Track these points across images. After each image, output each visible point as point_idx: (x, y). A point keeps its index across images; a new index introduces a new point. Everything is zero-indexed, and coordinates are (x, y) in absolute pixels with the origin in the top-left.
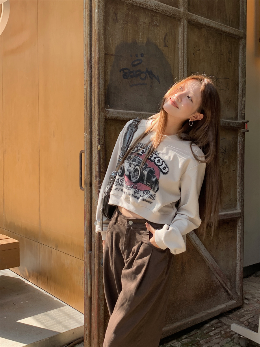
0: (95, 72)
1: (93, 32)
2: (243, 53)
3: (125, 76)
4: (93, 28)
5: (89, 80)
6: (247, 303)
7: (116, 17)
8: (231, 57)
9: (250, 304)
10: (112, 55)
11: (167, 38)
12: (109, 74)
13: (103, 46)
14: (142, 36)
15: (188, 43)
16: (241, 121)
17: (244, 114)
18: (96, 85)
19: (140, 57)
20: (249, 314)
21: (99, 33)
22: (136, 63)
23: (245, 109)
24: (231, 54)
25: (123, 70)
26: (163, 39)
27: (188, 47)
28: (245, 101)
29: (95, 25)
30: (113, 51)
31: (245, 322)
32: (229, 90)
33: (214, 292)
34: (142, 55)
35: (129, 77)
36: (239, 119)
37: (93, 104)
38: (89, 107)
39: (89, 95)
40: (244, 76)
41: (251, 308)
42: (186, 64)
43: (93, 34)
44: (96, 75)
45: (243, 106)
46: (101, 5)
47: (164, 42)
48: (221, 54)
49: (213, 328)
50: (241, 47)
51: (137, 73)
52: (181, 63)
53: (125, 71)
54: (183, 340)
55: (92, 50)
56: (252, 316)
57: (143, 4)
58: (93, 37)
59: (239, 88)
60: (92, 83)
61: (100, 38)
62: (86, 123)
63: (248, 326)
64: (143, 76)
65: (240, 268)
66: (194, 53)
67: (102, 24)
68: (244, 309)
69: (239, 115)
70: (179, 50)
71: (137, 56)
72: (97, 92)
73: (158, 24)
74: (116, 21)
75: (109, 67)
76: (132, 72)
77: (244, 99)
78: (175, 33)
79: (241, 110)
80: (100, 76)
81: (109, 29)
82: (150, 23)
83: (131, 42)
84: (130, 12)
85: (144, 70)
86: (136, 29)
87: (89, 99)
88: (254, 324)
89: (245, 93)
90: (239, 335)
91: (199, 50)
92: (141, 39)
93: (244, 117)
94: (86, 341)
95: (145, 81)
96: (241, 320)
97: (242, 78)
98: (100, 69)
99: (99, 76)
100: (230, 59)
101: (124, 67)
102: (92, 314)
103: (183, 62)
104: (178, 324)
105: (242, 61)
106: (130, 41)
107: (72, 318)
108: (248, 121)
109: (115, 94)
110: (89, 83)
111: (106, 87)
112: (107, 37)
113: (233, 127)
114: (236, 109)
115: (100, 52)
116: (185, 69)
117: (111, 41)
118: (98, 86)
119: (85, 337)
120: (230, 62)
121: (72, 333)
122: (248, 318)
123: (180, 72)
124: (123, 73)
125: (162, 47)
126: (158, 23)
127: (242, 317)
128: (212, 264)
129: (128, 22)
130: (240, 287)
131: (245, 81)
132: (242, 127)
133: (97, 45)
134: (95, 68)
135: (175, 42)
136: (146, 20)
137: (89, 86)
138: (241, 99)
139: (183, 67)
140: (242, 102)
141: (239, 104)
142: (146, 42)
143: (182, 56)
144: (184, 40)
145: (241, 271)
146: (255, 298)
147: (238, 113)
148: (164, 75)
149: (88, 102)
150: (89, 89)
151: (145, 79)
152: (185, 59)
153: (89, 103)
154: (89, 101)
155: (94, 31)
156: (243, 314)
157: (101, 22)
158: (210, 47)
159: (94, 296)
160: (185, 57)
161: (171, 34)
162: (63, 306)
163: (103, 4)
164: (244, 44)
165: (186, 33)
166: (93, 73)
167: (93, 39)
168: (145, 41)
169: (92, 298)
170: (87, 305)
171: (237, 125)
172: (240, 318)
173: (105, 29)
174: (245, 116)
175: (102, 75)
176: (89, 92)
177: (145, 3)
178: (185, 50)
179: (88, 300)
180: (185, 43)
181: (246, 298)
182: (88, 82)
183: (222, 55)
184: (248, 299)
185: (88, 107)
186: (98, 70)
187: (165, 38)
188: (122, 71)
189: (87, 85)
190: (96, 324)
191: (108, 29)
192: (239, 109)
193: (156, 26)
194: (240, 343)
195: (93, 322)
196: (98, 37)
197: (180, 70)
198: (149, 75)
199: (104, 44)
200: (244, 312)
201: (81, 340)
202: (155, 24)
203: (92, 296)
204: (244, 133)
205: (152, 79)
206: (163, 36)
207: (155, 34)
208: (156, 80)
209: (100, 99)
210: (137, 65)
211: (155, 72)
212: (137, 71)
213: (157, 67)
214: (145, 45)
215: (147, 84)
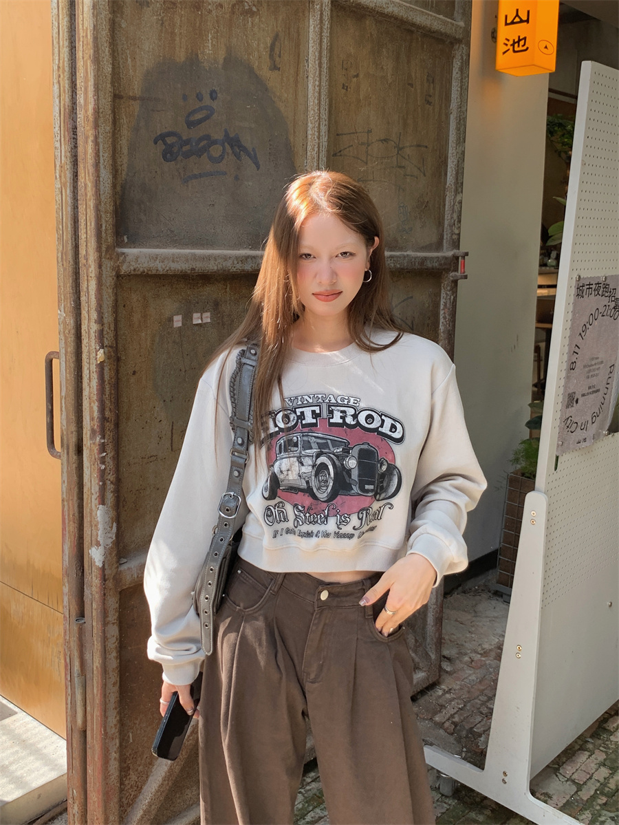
0: (87, 150)
1: (79, 34)
2: (462, 82)
3: (168, 155)
4: (81, 22)
5: (68, 166)
8: (432, 91)
10: (134, 98)
11: (277, 44)
12: (125, 151)
13: (109, 78)
14: (212, 43)
15: (331, 59)
16: (450, 254)
17: (459, 234)
18: (89, 185)
19: (207, 101)
21: (95, 39)
22: (198, 116)
23: (459, 221)
24: (433, 82)
25: (162, 137)
26: (268, 50)
27: (330, 69)
28: (460, 203)
29: (85, 15)
30: (136, 88)
32: (425, 175)
34: (213, 96)
35: (180, 158)
36: (445, 248)
37: (82, 236)
38: (70, 242)
39: (69, 209)
40: (461, 139)
42: (325, 116)
43: (79, 40)
44: (89, 157)
45: (455, 216)
47: (271, 56)
48: (409, 84)
50: (457, 64)
51: (202, 144)
52: (312, 112)
53: (169, 140)
55: (78, 86)
58: (81, 48)
59: (449, 170)
60: (77, 176)
61: (98, 53)
62: (62, 284)
64: (216, 151)
66: (343, 85)
67: (105, 14)
69: (445, 237)
70: (308, 78)
71: (199, 97)
72: (91, 204)
73: (254, 9)
74: (143, 1)
75: (125, 132)
76: (188, 142)
77: (458, 198)
78: (298, 32)
79: (451, 226)
80: (102, 161)
81: (123, 26)
82: (234, 5)
83: (183, 59)
85: (218, 135)
86: (198, 24)
87: (69, 219)
89: (462, 183)
91: (357, 76)
92: (211, 50)
93: (456, 244)
95: (221, 164)
97: (457, 145)
98: (100, 140)
99: (99, 159)
100: (430, 96)
101: (165, 131)
102: (89, 771)
103: (319, 110)
105: (459, 100)
106: (181, 55)
108: (467, 254)
109: (142, 206)
110: (69, 175)
111: (119, 188)
112: (119, 50)
113: (433, 269)
114: (440, 223)
115: (101, 94)
116: (324, 129)
117: (130, 60)
118: (94, 189)
119: (71, 821)
120: (429, 103)
123: (309, 137)
124: (164, 147)
125: (265, 72)
126: (254, 5)
129: (175, 4)
131: (463, 153)
132: (452, 268)
133: (92, 74)
134: (87, 138)
135: (298, 58)
137: (68, 184)
138: (453, 197)
139: (319, 124)
140: (454, 204)
141: (446, 210)
142: (225, 59)
143: (317, 94)
144: (320, 53)
147: (443, 231)
148: (270, 145)
149: (67, 228)
150: (68, 191)
151: (222, 157)
152: (323, 103)
153: (69, 229)
154: (69, 225)
155: (81, 31)
157: (101, 7)
158: (384, 67)
159: (92, 729)
160: (322, 97)
161: (289, 35)
164: (465, 58)
165: (326, 34)
166: (80, 149)
167: (79, 54)
168: (222, 55)
169: (89, 733)
171: (441, 265)
173: (114, 26)
174: (459, 239)
175: (105, 156)
176: (70, 201)
178: (324, 78)
180: (325, 60)
182: (67, 172)
183: (411, 85)
185: (67, 241)
186: (96, 143)
187: (272, 48)
188: (160, 141)
189: (63, 179)
190: (100, 797)
191: (121, 27)
192: (446, 223)
193: (250, 13)
195: (92, 789)
196: (95, 52)
197: (310, 132)
198: (232, 147)
199: (110, 70)
202: (247, 8)
203: (89, 728)
204: (455, 282)
205: (238, 157)
206: (269, 41)
207: (247, 37)
208: (250, 162)
209: (101, 225)
210: (200, 121)
211: (247, 141)
212: (201, 139)
213: (253, 126)
214: (220, 66)
215: (225, 173)
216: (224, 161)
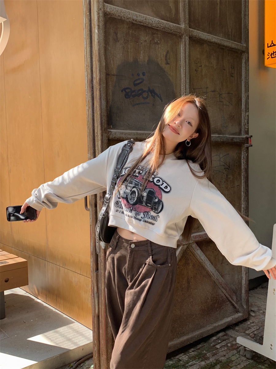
0: (97, 93)
1: (94, 52)
2: (246, 68)
4: (94, 48)
5: (91, 101)
6: (253, 315)
7: (117, 36)
8: (233, 72)
9: (256, 316)
10: (114, 75)
11: (168, 55)
12: (111, 94)
13: (104, 67)
14: (143, 54)
15: (190, 60)
16: (244, 136)
17: (248, 129)
18: (98, 106)
19: (141, 76)
20: (255, 325)
21: (99, 53)
22: (138, 82)
23: (248, 123)
24: (234, 68)
25: (125, 89)
26: (165, 57)
27: (190, 64)
28: (248, 116)
29: (95, 46)
30: (114, 71)
31: (251, 334)
32: (232, 105)
33: (220, 306)
34: (144, 74)
35: (131, 97)
36: (242, 134)
37: (96, 125)
38: (91, 128)
39: (91, 116)
40: (247, 90)
41: (257, 320)
42: (188, 81)
43: (94, 55)
44: (98, 96)
45: (246, 121)
46: (101, 25)
47: (166, 59)
48: (223, 69)
49: (220, 341)
50: (244, 61)
51: (139, 92)
52: (183, 80)
53: (127, 91)
54: (190, 354)
55: (94, 71)
56: (257, 328)
57: (144, 22)
58: (94, 57)
59: (242, 103)
60: (94, 104)
61: (100, 58)
62: (89, 144)
63: (253, 338)
64: (145, 95)
65: (246, 281)
66: (196, 70)
67: (103, 45)
68: (250, 321)
69: (242, 130)
70: (181, 67)
71: (138, 75)
72: (99, 113)
73: (159, 42)
74: (116, 40)
75: (111, 87)
76: (134, 91)
77: (247, 114)
78: (176, 50)
79: (245, 125)
80: (102, 97)
81: (109, 49)
82: (151, 41)
83: (132, 61)
84: (130, 30)
85: (146, 89)
86: (137, 48)
87: (91, 120)
88: (260, 336)
89: (248, 108)
90: (245, 347)
91: (201, 66)
92: (142, 57)
93: (247, 132)
94: (95, 357)
95: (147, 100)
96: (247, 332)
97: (245, 92)
98: (101, 90)
100: (233, 74)
101: (125, 87)
102: (101, 332)
103: (185, 79)
104: (185, 338)
105: (245, 75)
106: (131, 59)
107: (82, 335)
108: (252, 136)
109: (117, 115)
110: (91, 104)
111: (109, 108)
112: (108, 58)
113: (237, 142)
114: (240, 124)
115: (102, 73)
116: (188, 86)
117: (112, 61)
118: (100, 107)
119: (94, 354)
120: (232, 76)
121: (82, 349)
122: (254, 330)
123: (182, 89)
124: (125, 93)
125: (163, 65)
126: (158, 40)
127: (248, 330)
128: (217, 278)
129: (128, 41)
130: (246, 300)
131: (248, 96)
132: (246, 142)
133: (98, 66)
134: (97, 89)
135: (177, 60)
136: (147, 38)
137: (91, 107)
138: (245, 114)
139: (186, 84)
140: (245, 116)
141: (242, 119)
142: (148, 60)
143: (184, 73)
144: (185, 57)
145: (247, 284)
146: (261, 310)
147: (241, 127)
148: (167, 93)
149: (90, 124)
150: (91, 110)
151: (147, 97)
152: (187, 76)
153: (91, 124)
154: (91, 122)
155: (94, 51)
156: (249, 326)
157: (101, 42)
158: (212, 63)
159: (102, 314)
160: (187, 74)
161: (173, 51)
162: (72, 323)
163: (103, 24)
164: (247, 58)
165: (187, 50)
166: (95, 94)
167: (94, 60)
168: (146, 59)
169: (100, 316)
170: (95, 322)
171: (240, 141)
172: (246, 330)
173: (106, 49)
175: (103, 95)
176: (91, 113)
177: (145, 21)
178: (187, 67)
179: (96, 318)
180: (187, 60)
181: (252, 310)
182: (90, 103)
183: (225, 70)
184: (254, 311)
185: (90, 128)
186: (100, 91)
188: (124, 91)
189: (89, 106)
190: (105, 342)
191: (108, 50)
192: (242, 124)
193: (157, 43)
194: (245, 355)
195: (102, 339)
196: (99, 58)
197: (182, 88)
198: (151, 93)
199: (105, 64)
200: (250, 324)
201: (90, 355)
202: (156, 41)
203: (100, 314)
204: (248, 148)
205: (154, 97)
206: (165, 53)
207: (156, 52)
208: (159, 99)
209: (102, 120)
210: (139, 84)
211: (157, 91)
212: (139, 90)
213: (159, 85)
214: (146, 63)
215: (149, 103)
216: (148, 99)
